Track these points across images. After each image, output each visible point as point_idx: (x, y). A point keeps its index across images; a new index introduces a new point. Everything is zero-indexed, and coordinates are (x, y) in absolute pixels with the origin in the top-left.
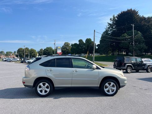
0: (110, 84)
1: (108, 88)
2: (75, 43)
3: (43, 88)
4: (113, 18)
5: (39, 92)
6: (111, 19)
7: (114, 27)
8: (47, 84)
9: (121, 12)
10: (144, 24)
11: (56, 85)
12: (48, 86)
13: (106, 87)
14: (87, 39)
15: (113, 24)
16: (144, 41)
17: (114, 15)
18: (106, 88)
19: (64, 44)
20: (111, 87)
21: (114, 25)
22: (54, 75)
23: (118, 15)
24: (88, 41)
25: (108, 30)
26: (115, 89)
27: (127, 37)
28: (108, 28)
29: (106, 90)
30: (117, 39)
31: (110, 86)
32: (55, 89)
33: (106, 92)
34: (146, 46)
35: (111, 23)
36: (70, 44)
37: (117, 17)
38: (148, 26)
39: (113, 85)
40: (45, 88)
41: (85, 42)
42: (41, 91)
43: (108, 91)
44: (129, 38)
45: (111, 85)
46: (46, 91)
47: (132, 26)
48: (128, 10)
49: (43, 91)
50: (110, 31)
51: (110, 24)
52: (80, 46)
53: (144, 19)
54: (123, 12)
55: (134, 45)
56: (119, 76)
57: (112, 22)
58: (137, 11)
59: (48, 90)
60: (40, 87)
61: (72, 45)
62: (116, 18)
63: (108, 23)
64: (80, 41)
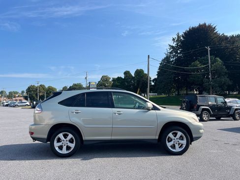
0: (175, 135)
1: (173, 141)
2: (118, 77)
3: (64, 142)
4: (177, 37)
5: (57, 149)
6: (174, 39)
7: (179, 52)
8: (70, 136)
9: (190, 29)
10: (226, 46)
11: (85, 138)
12: (72, 139)
13: (170, 140)
14: (137, 70)
15: (177, 47)
16: (226, 73)
17: (178, 33)
18: (169, 142)
19: (101, 79)
20: (177, 139)
21: (179, 48)
22: (83, 121)
23: (185, 33)
24: (139, 73)
25: (170, 56)
26: (184, 142)
27: (200, 66)
28: (170, 53)
29: (169, 145)
30: (184, 70)
31: (175, 138)
32: (85, 143)
33: (170, 148)
34: (230, 80)
35: (174, 45)
36: (110, 78)
37: (183, 36)
38: (232, 49)
39: (181, 136)
40: (68, 142)
41: (133, 75)
42: (61, 148)
43: (173, 146)
44: (203, 68)
45: (178, 136)
46: (68, 148)
47: (207, 49)
48: (200, 26)
49: (65, 148)
50: (173, 58)
51: (172, 47)
52: (127, 82)
53: (225, 38)
54: (193, 28)
55: (211, 79)
56: (190, 121)
57: (175, 43)
58: (213, 27)
59: (72, 146)
60: (59, 140)
61: (114, 80)
62: (182, 38)
63: (170, 45)
64: (127, 73)
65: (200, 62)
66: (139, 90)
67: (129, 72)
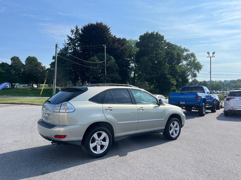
1: (172, 129)
4: (75, 30)
6: (72, 31)
7: (76, 45)
10: (118, 47)
14: (29, 57)
15: (75, 39)
16: (117, 70)
17: (77, 26)
21: (77, 41)
23: (84, 28)
24: (31, 61)
25: (68, 47)
28: (68, 44)
30: (83, 63)
34: (120, 76)
35: (73, 37)
37: (82, 30)
38: (122, 50)
41: (24, 63)
42: (95, 148)
44: (100, 64)
47: (104, 48)
48: (97, 24)
50: (71, 50)
51: (70, 39)
54: (91, 24)
57: (73, 35)
58: (108, 27)
59: (106, 144)
62: (80, 32)
63: (68, 37)
64: (15, 59)
65: (98, 58)
66: (45, 80)
67: (18, 58)
